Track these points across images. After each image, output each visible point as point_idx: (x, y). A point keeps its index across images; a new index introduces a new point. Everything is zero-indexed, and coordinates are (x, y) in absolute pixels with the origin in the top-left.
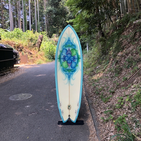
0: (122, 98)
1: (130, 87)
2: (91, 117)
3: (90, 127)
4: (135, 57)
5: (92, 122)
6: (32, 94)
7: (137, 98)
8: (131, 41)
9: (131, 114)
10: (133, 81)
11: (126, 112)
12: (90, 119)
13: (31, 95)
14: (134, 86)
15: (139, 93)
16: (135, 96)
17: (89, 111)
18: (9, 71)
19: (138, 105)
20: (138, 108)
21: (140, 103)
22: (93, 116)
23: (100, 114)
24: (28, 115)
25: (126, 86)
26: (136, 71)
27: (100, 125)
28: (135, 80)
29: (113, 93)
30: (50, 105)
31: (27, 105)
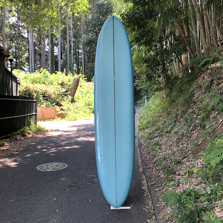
6: (67, 163)
24: (65, 190)
25: (196, 154)
29: (179, 163)
30: (93, 178)
31: (62, 177)
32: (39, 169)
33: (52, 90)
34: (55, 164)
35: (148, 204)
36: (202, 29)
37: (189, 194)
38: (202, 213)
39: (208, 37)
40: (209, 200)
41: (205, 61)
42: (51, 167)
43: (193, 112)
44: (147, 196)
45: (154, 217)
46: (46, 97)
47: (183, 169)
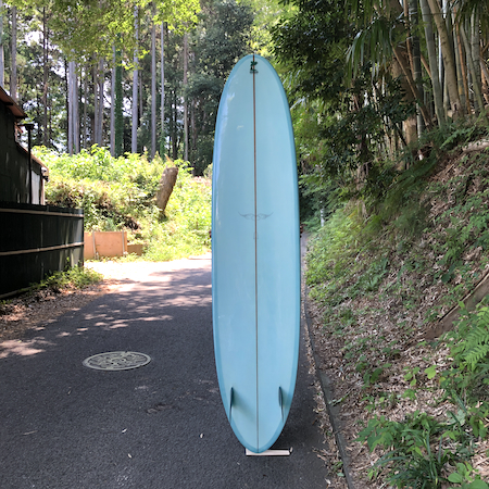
6: (149, 354)
24: (146, 411)
29: (395, 357)
30: (208, 386)
31: (141, 384)
32: (88, 365)
33: (118, 193)
34: (123, 354)
35: (327, 446)
36: (449, 64)
37: (418, 426)
38: (445, 467)
39: (462, 84)
40: (461, 439)
41: (455, 135)
42: (114, 361)
43: (428, 247)
44: (326, 428)
45: (340, 474)
46: (104, 208)
47: (405, 372)
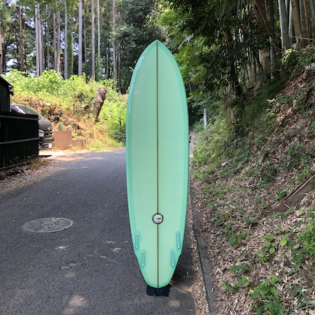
0: (272, 237)
1: (292, 214)
2: (202, 278)
3: (196, 301)
4: (307, 145)
5: (202, 290)
6: (73, 219)
7: (305, 239)
8: (299, 109)
9: (290, 276)
10: (299, 201)
11: (280, 270)
12: (200, 284)
13: (72, 223)
14: (302, 212)
15: (311, 230)
16: (302, 235)
17: (197, 264)
18: (28, 164)
19: (307, 257)
20: (307, 262)
21: (311, 253)
22: (206, 276)
23: (222, 273)
24: (60, 268)
25: (283, 211)
26: (307, 178)
27: (218, 299)
28: (305, 199)
30: (111, 246)
31: (61, 244)
36: (295, 8)
